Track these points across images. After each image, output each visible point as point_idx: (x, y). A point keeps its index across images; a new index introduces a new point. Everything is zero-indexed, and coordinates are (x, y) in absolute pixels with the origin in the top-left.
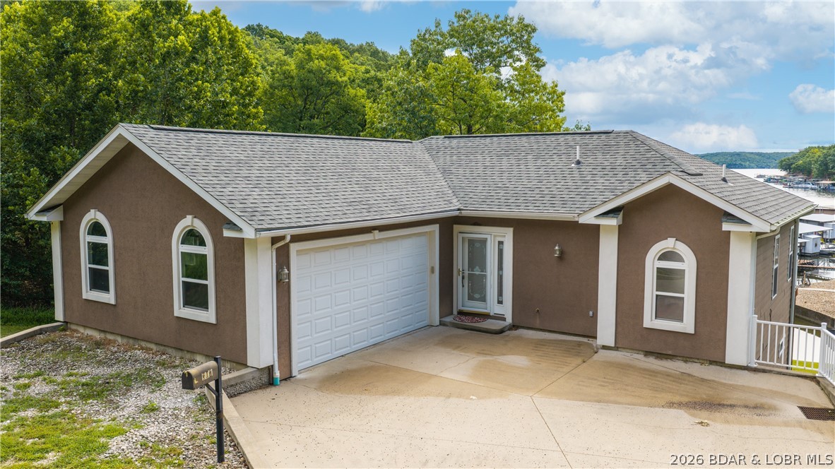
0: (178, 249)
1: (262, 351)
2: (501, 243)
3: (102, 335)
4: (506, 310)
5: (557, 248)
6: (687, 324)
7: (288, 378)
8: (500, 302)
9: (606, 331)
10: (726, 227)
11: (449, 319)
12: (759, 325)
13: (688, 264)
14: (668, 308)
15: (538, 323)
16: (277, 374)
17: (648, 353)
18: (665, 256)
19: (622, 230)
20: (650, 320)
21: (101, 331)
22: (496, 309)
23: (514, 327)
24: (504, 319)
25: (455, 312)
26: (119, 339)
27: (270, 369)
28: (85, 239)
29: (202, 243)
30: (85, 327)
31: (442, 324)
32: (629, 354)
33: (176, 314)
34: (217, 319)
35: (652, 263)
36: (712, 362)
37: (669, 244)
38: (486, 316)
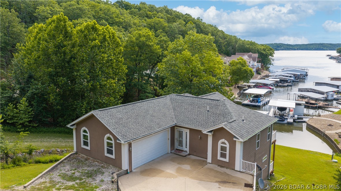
0: (106, 141)
1: (125, 166)
2: (186, 133)
3: (87, 156)
4: (188, 149)
5: (199, 136)
6: (227, 160)
7: (131, 171)
8: (186, 147)
9: (209, 160)
10: (234, 139)
11: (173, 151)
12: (243, 161)
13: (227, 146)
14: (223, 155)
15: (195, 154)
16: (129, 171)
17: (219, 166)
18: (223, 143)
19: (213, 135)
20: (219, 158)
21: (86, 155)
22: (185, 149)
23: (189, 154)
24: (187, 152)
25: (175, 149)
26: (91, 158)
27: (127, 170)
28: (82, 133)
29: (112, 140)
30: (82, 154)
31: (171, 153)
32: (214, 165)
33: (105, 155)
34: (115, 158)
35: (220, 144)
36: (232, 169)
37: (223, 140)
38: (182, 151)
